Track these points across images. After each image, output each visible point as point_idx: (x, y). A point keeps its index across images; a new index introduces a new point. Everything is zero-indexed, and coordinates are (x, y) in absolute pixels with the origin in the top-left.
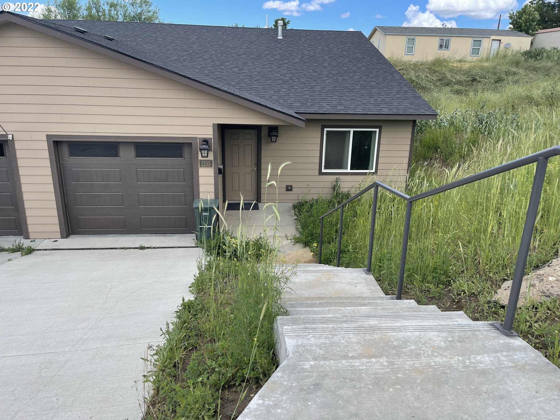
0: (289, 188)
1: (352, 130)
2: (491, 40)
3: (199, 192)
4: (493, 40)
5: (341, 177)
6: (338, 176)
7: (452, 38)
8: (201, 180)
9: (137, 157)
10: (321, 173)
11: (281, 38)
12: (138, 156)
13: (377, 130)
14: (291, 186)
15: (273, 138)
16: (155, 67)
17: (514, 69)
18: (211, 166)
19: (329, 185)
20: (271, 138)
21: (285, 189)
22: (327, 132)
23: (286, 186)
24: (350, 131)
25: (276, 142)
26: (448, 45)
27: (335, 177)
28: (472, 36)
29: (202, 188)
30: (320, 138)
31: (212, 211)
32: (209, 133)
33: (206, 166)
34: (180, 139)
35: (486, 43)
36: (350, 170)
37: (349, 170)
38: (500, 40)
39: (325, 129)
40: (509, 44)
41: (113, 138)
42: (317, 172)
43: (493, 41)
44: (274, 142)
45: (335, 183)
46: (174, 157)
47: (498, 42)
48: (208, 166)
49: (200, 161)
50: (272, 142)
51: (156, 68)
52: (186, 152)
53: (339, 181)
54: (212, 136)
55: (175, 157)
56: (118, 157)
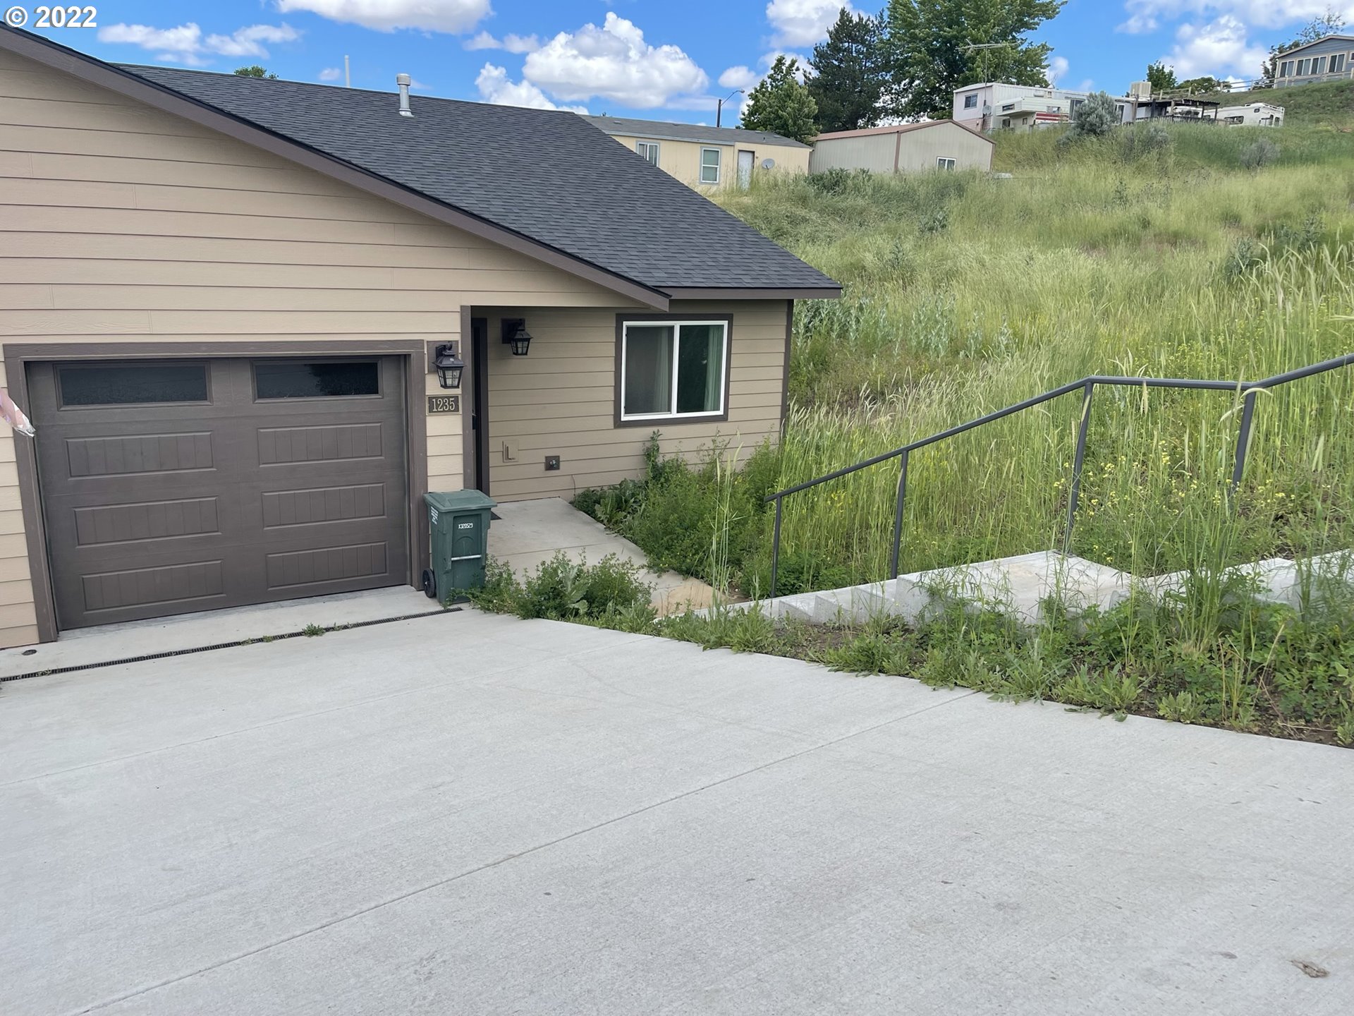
0: (552, 464)
1: (677, 325)
2: (736, 152)
3: (426, 476)
4: (740, 151)
5: (663, 429)
6: (655, 429)
7: (662, 143)
8: (432, 447)
9: (260, 397)
10: (619, 424)
11: (409, 114)
12: (261, 394)
13: (725, 323)
14: (557, 458)
15: (520, 345)
16: (335, 164)
17: (801, 212)
18: (457, 410)
19: (638, 449)
20: (517, 345)
21: (543, 467)
22: (628, 328)
23: (546, 457)
24: (671, 328)
25: (526, 354)
26: (656, 159)
27: (649, 431)
28: (701, 141)
29: (433, 467)
30: (613, 344)
31: (483, 516)
32: (451, 329)
33: (444, 411)
34: (381, 346)
35: (728, 156)
36: (678, 412)
37: (674, 414)
38: (753, 152)
39: (625, 324)
40: (770, 161)
41: (204, 349)
42: (610, 422)
43: (740, 153)
44: (522, 354)
45: (648, 445)
46: (356, 393)
47: (751, 155)
48: (449, 411)
49: (430, 398)
50: (517, 354)
51: (338, 166)
52: (386, 379)
53: (659, 438)
54: (457, 337)
55: (358, 392)
56: (206, 399)
